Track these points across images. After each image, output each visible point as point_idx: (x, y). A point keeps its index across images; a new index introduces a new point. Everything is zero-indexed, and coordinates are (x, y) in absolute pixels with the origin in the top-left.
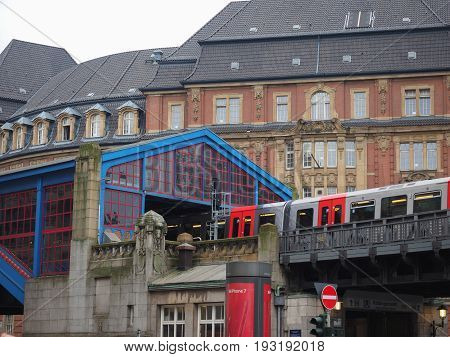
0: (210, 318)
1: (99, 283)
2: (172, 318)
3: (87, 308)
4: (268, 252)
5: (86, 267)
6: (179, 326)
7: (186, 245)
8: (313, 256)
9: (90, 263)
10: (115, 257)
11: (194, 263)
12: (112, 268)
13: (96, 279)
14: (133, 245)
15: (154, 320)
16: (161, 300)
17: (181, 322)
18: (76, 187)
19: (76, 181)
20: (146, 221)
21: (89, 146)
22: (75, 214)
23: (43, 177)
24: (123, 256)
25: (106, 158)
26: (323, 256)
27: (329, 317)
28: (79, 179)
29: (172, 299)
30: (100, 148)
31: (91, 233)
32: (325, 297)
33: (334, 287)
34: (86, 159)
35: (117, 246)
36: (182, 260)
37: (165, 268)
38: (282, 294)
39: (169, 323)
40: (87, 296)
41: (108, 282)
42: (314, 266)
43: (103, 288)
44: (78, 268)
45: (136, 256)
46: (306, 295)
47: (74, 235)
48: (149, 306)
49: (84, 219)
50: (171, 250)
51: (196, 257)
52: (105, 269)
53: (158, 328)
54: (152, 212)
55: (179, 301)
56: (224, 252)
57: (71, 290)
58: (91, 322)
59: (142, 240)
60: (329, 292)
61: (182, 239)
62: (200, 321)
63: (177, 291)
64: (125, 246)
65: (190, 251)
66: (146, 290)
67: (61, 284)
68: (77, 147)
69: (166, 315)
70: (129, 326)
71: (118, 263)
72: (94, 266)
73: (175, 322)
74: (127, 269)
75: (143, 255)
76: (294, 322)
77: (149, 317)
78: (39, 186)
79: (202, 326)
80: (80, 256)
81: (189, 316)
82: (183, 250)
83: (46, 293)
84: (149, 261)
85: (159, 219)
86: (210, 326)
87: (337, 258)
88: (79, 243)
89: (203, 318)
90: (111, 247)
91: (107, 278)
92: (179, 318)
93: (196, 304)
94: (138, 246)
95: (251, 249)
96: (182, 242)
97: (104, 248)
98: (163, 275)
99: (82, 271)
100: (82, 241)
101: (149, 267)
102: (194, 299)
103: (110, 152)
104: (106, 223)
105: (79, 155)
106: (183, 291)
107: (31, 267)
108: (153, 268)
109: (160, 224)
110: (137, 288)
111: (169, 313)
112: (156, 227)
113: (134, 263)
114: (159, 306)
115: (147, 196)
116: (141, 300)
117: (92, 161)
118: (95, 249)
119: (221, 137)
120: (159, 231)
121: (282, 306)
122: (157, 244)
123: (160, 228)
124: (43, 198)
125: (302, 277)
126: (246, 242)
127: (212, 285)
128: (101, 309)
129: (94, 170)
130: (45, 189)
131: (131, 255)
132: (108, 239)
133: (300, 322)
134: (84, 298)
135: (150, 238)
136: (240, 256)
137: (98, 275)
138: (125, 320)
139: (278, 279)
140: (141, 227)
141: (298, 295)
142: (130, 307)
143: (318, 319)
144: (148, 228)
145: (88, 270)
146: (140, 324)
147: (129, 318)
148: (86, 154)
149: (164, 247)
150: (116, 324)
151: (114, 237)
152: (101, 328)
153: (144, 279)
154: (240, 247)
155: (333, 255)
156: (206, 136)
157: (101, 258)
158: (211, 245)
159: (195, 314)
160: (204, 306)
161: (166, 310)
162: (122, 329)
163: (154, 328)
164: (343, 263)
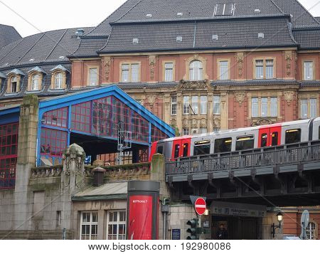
0: (115, 220)
1: (36, 195)
2: (89, 221)
3: (28, 213)
4: (157, 174)
5: (27, 183)
6: (93, 226)
7: (99, 168)
8: (190, 177)
9: (30, 181)
10: (48, 176)
11: (104, 181)
12: (46, 184)
13: (34, 192)
14: (61, 168)
15: (75, 222)
16: (81, 207)
17: (95, 223)
18: (20, 126)
19: (20, 121)
20: (70, 151)
21: (30, 97)
22: (19, 145)
24: (54, 176)
25: (42, 105)
26: (196, 177)
27: (200, 220)
28: (22, 120)
29: (89, 206)
30: (38, 98)
31: (31, 159)
32: (197, 206)
33: (204, 199)
34: (28, 106)
35: (50, 169)
36: (96, 179)
37: (83, 185)
38: (167, 204)
39: (86, 223)
40: (27, 204)
41: (43, 194)
42: (190, 184)
43: (39, 198)
44: (21, 184)
45: (63, 176)
46: (184, 205)
47: (19, 161)
48: (72, 212)
49: (26, 149)
50: (88, 172)
51: (106, 177)
52: (40, 185)
53: (78, 227)
54: (75, 145)
55: (94, 208)
56: (126, 173)
57: (16, 200)
58: (30, 223)
59: (68, 164)
60: (200, 202)
61: (96, 163)
62: (108, 223)
63: (92, 201)
64: (55, 168)
65: (102, 172)
66: (70, 200)
67: (8, 196)
68: (22, 98)
69: (84, 218)
70: (57, 225)
71: (50, 180)
72: (32, 183)
73: (91, 223)
74: (57, 185)
75: (68, 175)
76: (175, 224)
77: (72, 220)
79: (110, 226)
80: (22, 176)
81: (100, 216)
82: (97, 172)
84: (73, 179)
85: (80, 150)
86: (115, 226)
87: (207, 178)
88: (22, 166)
89: (111, 220)
90: (45, 169)
91: (42, 191)
92: (94, 220)
93: (106, 211)
94: (64, 169)
95: (146, 171)
96: (96, 166)
97: (40, 170)
98: (82, 190)
99: (24, 186)
100: (25, 165)
101: (72, 184)
102: (105, 207)
103: (45, 102)
104: (41, 152)
105: (23, 103)
106: (96, 201)
108: (75, 185)
109: (81, 154)
110: (63, 199)
111: (86, 216)
112: (78, 155)
113: (62, 181)
114: (79, 212)
115: (72, 133)
116: (66, 207)
117: (32, 107)
118: (34, 171)
119: (126, 92)
120: (80, 158)
121: (167, 212)
122: (78, 167)
123: (81, 156)
125: (181, 192)
126: (142, 166)
127: (116, 197)
129: (34, 114)
131: (59, 175)
132: (43, 163)
133: (180, 223)
134: (25, 206)
135: (73, 163)
136: (137, 176)
137: (35, 189)
138: (55, 221)
139: (164, 193)
141: (179, 205)
142: (59, 212)
143: (192, 222)
144: (72, 156)
145: (29, 185)
146: (66, 224)
147: (58, 220)
148: (28, 102)
149: (84, 169)
150: (49, 224)
151: (48, 162)
152: (37, 227)
153: (69, 193)
154: (138, 170)
155: (204, 176)
156: (114, 91)
157: (38, 177)
158: (117, 169)
159: (105, 218)
160: (112, 212)
161: (84, 215)
162: (53, 227)
163: (75, 228)
164: (210, 182)
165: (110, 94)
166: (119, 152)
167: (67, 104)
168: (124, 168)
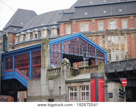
0: (84, 90)
1: (50, 81)
3: (47, 88)
4: (101, 70)
5: (46, 76)
6: (75, 93)
7: (76, 68)
9: (47, 75)
10: (55, 73)
11: (79, 74)
12: (54, 76)
13: (49, 79)
14: (60, 69)
15: (67, 91)
16: (69, 85)
17: (76, 92)
18: (42, 52)
19: (42, 50)
20: (64, 61)
21: (45, 39)
22: (42, 60)
23: (32, 49)
24: (57, 72)
25: (50, 43)
26: (118, 70)
27: (124, 88)
29: (73, 85)
30: (49, 40)
31: (47, 66)
32: (123, 82)
35: (55, 69)
36: (75, 73)
37: (70, 76)
38: (106, 82)
39: (72, 92)
40: (46, 85)
41: (53, 80)
42: (116, 73)
44: (43, 76)
45: (61, 72)
46: (114, 82)
47: (42, 66)
48: (66, 87)
49: (45, 61)
50: (71, 70)
51: (79, 72)
52: (52, 76)
53: (68, 93)
54: (65, 59)
55: (75, 85)
56: (88, 70)
57: (41, 83)
58: (48, 92)
59: (63, 67)
60: (124, 81)
62: (81, 91)
63: (74, 82)
64: (57, 69)
65: (77, 70)
66: (65, 82)
67: (38, 81)
68: (42, 40)
70: (60, 93)
71: (56, 74)
72: (48, 76)
73: (74, 92)
74: (58, 76)
75: (63, 72)
76: (110, 91)
77: (66, 90)
78: (30, 52)
80: (44, 73)
81: (78, 88)
82: (75, 70)
83: (34, 84)
84: (65, 73)
85: (68, 61)
86: (84, 92)
87: (123, 71)
88: (43, 69)
89: (82, 90)
90: (53, 70)
91: (52, 79)
92: (75, 90)
93: (80, 86)
94: (61, 69)
95: (96, 69)
96: (75, 67)
97: (51, 70)
98: (69, 78)
99: (45, 77)
100: (44, 68)
101: (65, 76)
103: (51, 41)
104: (51, 62)
105: (42, 42)
106: (76, 82)
107: (29, 76)
108: (66, 76)
109: (68, 62)
110: (62, 82)
111: (72, 89)
112: (67, 63)
113: (61, 74)
114: (69, 87)
115: (63, 54)
116: (63, 85)
117: (46, 44)
118: (49, 70)
119: (85, 35)
120: (68, 64)
121: (106, 86)
122: (68, 69)
123: (68, 63)
124: (32, 56)
125: (113, 77)
126: (94, 67)
127: (85, 80)
128: (51, 88)
129: (47, 47)
130: (32, 53)
131: (59, 72)
132: (52, 67)
133: (112, 91)
134: (45, 86)
135: (65, 67)
138: (59, 91)
139: (105, 78)
140: (62, 63)
141: (111, 82)
142: (60, 88)
143: (121, 89)
144: (64, 64)
145: (47, 77)
146: (63, 93)
147: (60, 91)
148: (44, 42)
149: (70, 69)
150: (56, 93)
151: (54, 67)
152: (51, 94)
153: (64, 79)
154: (93, 69)
155: (122, 70)
156: (80, 35)
157: (50, 73)
158: (84, 68)
159: (80, 89)
160: (83, 87)
161: (71, 88)
162: (58, 94)
163: (67, 94)
164: (125, 72)
165: (78, 37)
166: (84, 61)
167: (61, 42)
168: (87, 68)
